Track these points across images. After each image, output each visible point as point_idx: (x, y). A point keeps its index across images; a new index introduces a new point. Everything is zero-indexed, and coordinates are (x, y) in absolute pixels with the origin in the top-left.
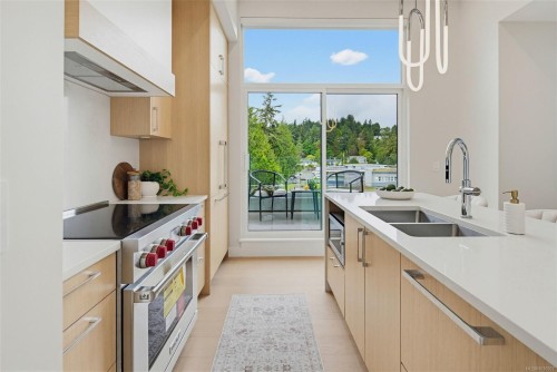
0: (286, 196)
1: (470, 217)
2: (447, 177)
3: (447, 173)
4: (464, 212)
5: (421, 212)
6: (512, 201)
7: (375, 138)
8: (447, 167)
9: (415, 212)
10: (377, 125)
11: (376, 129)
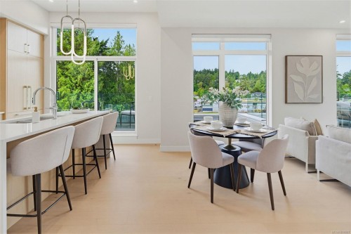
10: (238, 73)
11: (236, 76)
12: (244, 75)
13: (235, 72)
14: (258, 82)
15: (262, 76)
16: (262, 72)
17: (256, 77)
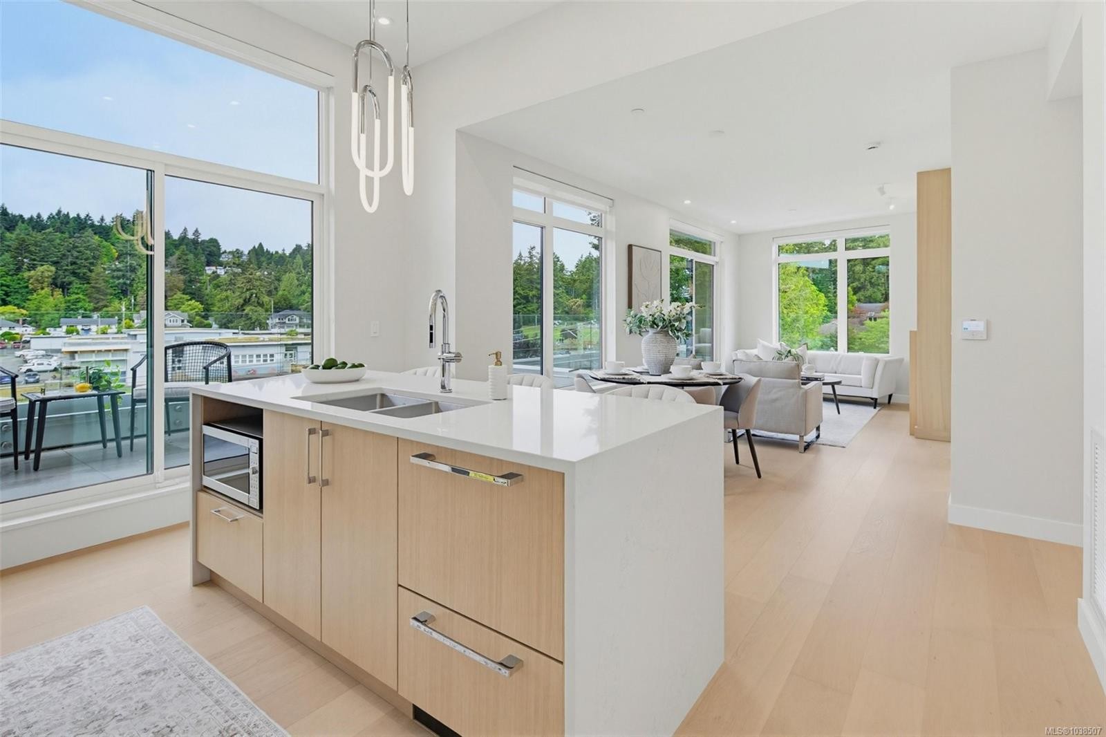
0: (13, 413)
1: (450, 391)
2: (431, 341)
3: (431, 334)
4: (443, 387)
5: (383, 395)
6: (496, 364)
7: (209, 270)
8: (431, 328)
9: (376, 395)
10: (214, 242)
11: (210, 252)
12: (237, 254)
13: (204, 237)
14: (289, 279)
15: (299, 259)
16: (298, 249)
17: (279, 261)
